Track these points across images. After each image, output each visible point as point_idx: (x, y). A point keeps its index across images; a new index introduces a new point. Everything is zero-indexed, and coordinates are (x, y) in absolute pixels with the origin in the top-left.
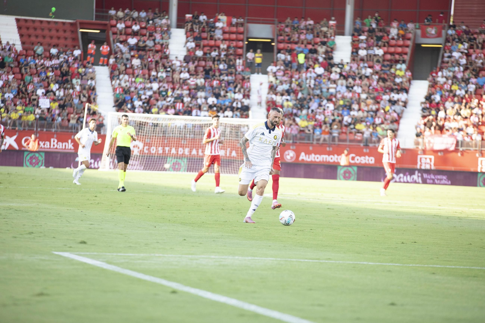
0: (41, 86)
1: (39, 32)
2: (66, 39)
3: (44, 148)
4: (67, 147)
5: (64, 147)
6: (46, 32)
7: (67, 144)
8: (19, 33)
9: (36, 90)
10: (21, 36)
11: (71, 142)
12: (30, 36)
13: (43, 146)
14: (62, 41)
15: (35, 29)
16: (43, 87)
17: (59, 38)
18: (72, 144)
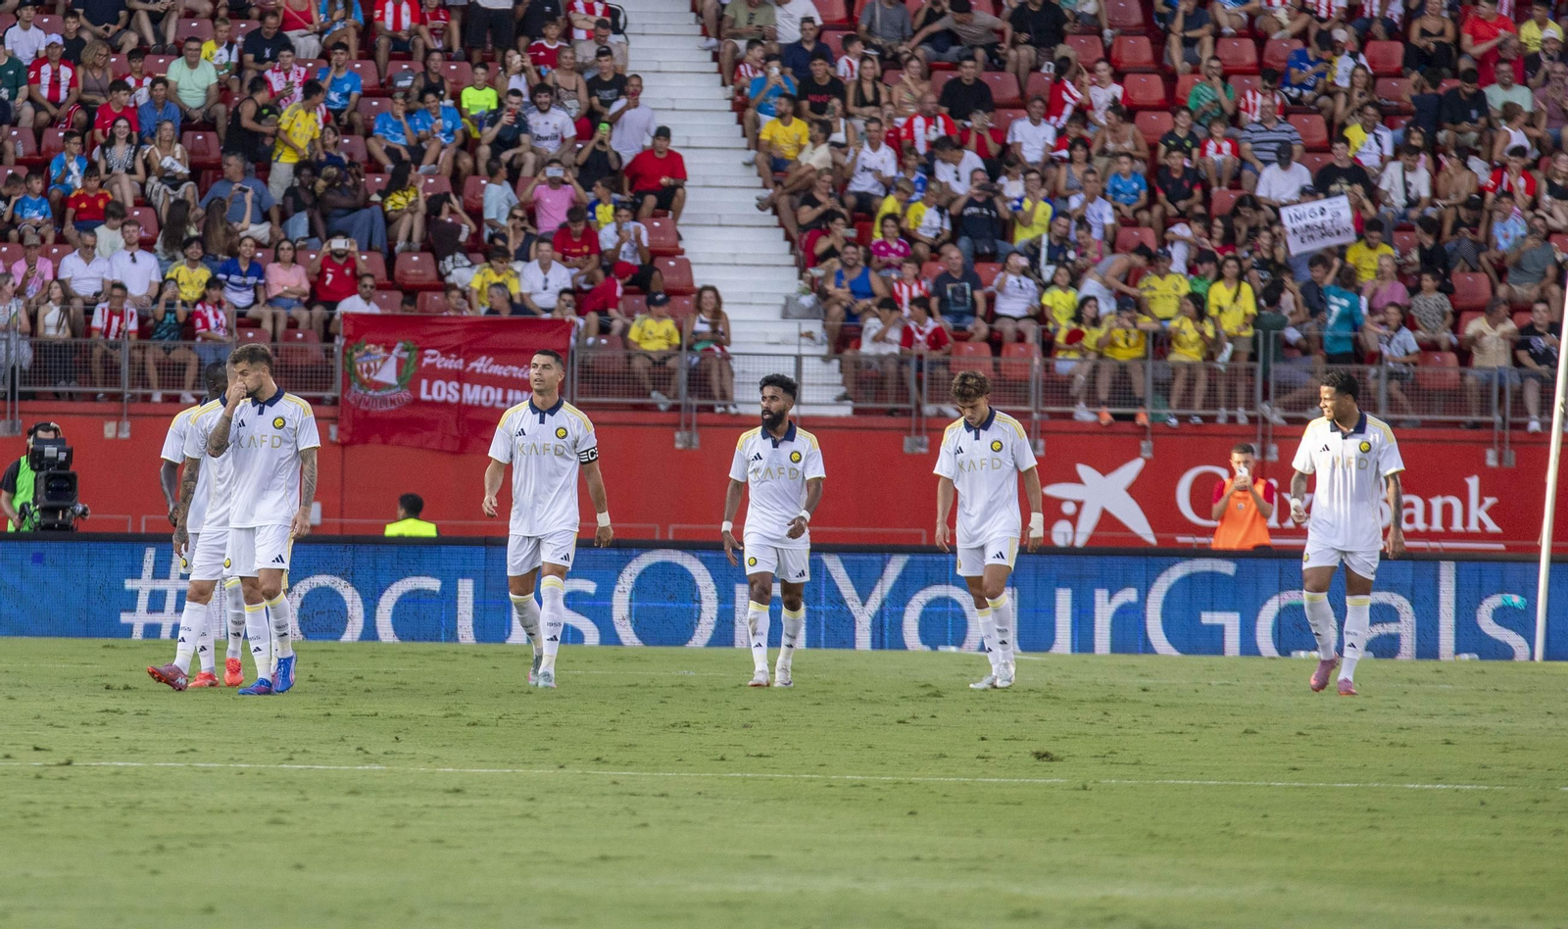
4: (1457, 526)
5: (1437, 525)
7: (1456, 503)
11: (1484, 492)
18: (1490, 501)
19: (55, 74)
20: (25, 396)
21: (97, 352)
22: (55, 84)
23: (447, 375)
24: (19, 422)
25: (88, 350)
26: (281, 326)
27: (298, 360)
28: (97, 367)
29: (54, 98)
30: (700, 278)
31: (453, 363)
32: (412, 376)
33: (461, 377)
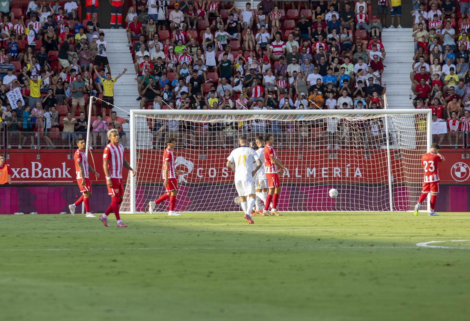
3: (21, 179)
4: (60, 176)
5: (54, 176)
7: (59, 170)
11: (67, 167)
13: (18, 176)
18: (68, 169)
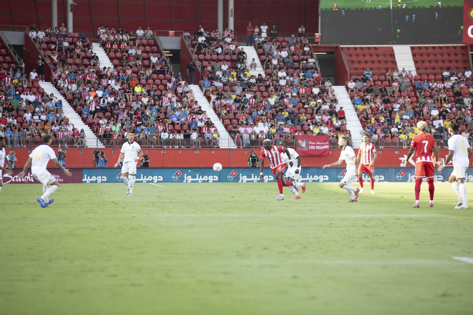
0: (435, 107)
1: (432, 57)
2: (457, 61)
6: (439, 57)
8: (413, 60)
9: (431, 111)
10: (416, 62)
12: (423, 62)
14: (453, 64)
15: (428, 55)
16: (437, 108)
17: (450, 61)
19: (253, 100)
20: (249, 148)
21: (259, 141)
22: (252, 102)
23: (313, 145)
24: (248, 151)
25: (258, 141)
26: (286, 137)
27: (289, 142)
28: (259, 143)
29: (252, 104)
30: (348, 129)
31: (314, 143)
32: (308, 145)
33: (315, 145)
